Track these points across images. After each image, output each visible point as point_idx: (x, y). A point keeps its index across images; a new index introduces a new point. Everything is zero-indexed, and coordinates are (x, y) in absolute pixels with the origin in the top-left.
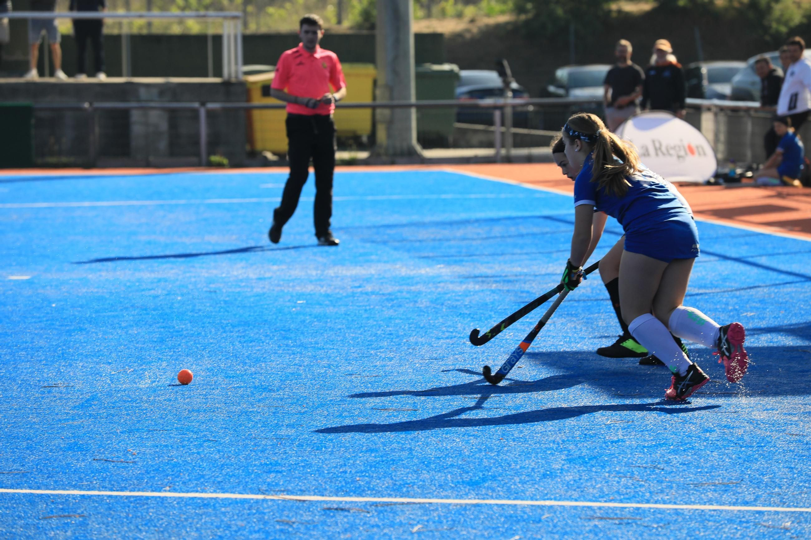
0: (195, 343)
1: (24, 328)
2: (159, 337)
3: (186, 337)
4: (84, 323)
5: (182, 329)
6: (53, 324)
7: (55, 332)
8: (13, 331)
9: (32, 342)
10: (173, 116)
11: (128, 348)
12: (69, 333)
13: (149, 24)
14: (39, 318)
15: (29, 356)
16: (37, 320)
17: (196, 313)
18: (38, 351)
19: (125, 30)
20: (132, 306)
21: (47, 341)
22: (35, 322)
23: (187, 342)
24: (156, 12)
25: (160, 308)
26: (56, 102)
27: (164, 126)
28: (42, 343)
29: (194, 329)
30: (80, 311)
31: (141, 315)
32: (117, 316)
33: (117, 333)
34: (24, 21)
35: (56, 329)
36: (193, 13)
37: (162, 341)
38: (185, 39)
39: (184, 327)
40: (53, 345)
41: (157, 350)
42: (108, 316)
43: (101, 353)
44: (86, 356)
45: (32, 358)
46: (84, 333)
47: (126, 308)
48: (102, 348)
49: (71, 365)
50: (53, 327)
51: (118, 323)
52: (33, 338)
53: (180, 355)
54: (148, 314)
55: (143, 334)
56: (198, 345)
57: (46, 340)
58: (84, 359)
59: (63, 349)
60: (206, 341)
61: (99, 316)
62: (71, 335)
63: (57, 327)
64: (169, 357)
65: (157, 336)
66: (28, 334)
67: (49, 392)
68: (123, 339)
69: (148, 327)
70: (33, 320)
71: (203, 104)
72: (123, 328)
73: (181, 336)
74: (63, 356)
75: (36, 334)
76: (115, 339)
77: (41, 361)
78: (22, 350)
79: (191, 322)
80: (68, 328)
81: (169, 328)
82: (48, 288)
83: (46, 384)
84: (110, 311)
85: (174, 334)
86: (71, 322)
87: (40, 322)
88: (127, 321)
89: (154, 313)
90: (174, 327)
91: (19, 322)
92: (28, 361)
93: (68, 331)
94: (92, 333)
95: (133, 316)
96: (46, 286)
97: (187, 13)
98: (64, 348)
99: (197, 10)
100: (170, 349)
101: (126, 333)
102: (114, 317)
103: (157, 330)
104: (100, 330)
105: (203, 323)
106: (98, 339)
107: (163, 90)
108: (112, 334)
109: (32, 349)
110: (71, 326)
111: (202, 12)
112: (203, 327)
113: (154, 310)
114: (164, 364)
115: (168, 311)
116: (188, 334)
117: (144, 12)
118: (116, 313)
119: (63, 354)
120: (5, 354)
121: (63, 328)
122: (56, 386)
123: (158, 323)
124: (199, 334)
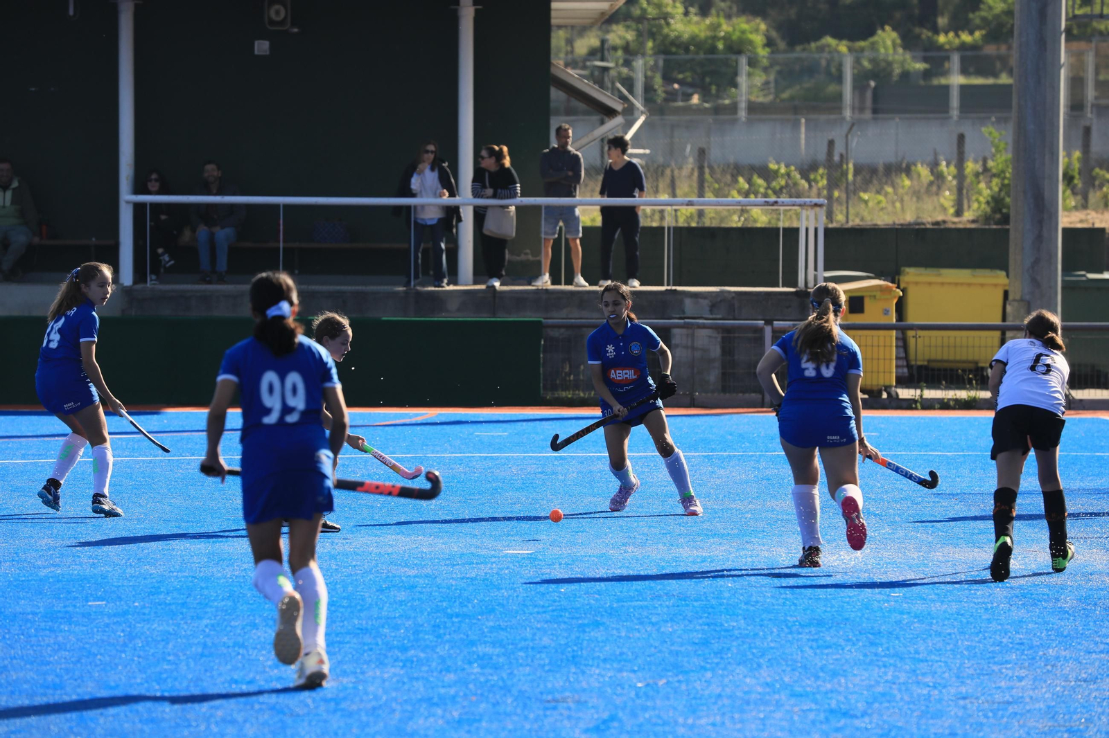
0: (750, 648)
1: (523, 621)
2: (701, 638)
3: (737, 638)
4: (602, 615)
5: (734, 627)
6: (561, 616)
7: (563, 626)
8: (509, 623)
9: (533, 640)
10: (728, 337)
11: (660, 651)
12: (582, 628)
13: (701, 214)
14: (543, 607)
15: (530, 660)
16: (541, 610)
17: (753, 606)
18: (540, 652)
19: (668, 222)
20: (666, 594)
21: (552, 640)
22: (538, 613)
23: (739, 645)
24: (710, 197)
25: (703, 598)
26: (573, 316)
27: (716, 351)
28: (546, 641)
29: (749, 628)
30: (597, 600)
31: (678, 606)
32: (647, 607)
33: (646, 631)
34: (537, 208)
35: (565, 623)
36: (760, 199)
37: (705, 643)
38: (748, 233)
39: (735, 624)
40: (560, 644)
41: (699, 655)
42: (634, 608)
43: (624, 657)
44: (605, 660)
45: (532, 661)
46: (602, 628)
47: (659, 597)
48: (625, 650)
49: (583, 673)
50: (560, 620)
51: (647, 617)
52: (534, 634)
53: (729, 663)
54: (687, 605)
55: (679, 632)
56: (754, 651)
57: (551, 637)
58: (602, 665)
59: (573, 651)
60: (766, 645)
61: (622, 606)
62: (584, 632)
63: (566, 620)
64: (714, 665)
65: (700, 636)
66: (528, 629)
67: (555, 708)
68: (654, 639)
69: (687, 622)
70: (536, 610)
71: (769, 322)
72: (653, 624)
73: (731, 636)
74: (574, 660)
75: (538, 629)
76: (644, 638)
77: (544, 666)
78: (521, 649)
79: (745, 619)
80: (580, 622)
81: (716, 625)
82: (557, 566)
83: (550, 697)
84: (637, 601)
85: (723, 633)
86: (585, 614)
87: (545, 612)
88: (659, 614)
89: (695, 604)
90: (722, 625)
91: (517, 612)
92: (527, 665)
93: (580, 626)
94: (613, 629)
95: (668, 607)
96: (554, 564)
97: (752, 198)
98: (575, 648)
99: (765, 195)
100: (716, 654)
101: (658, 630)
102: (642, 607)
103: (698, 627)
104: (623, 626)
105: (762, 620)
106: (620, 637)
107: (716, 302)
108: (639, 632)
109: (533, 648)
110: (584, 618)
111: (773, 199)
112: (761, 626)
113: (696, 601)
114: (709, 675)
115: (713, 602)
116: (740, 634)
117: (695, 199)
118: (646, 603)
119: (573, 657)
120: (498, 656)
121: (574, 621)
122: (564, 700)
123: (701, 618)
124: (756, 635)
